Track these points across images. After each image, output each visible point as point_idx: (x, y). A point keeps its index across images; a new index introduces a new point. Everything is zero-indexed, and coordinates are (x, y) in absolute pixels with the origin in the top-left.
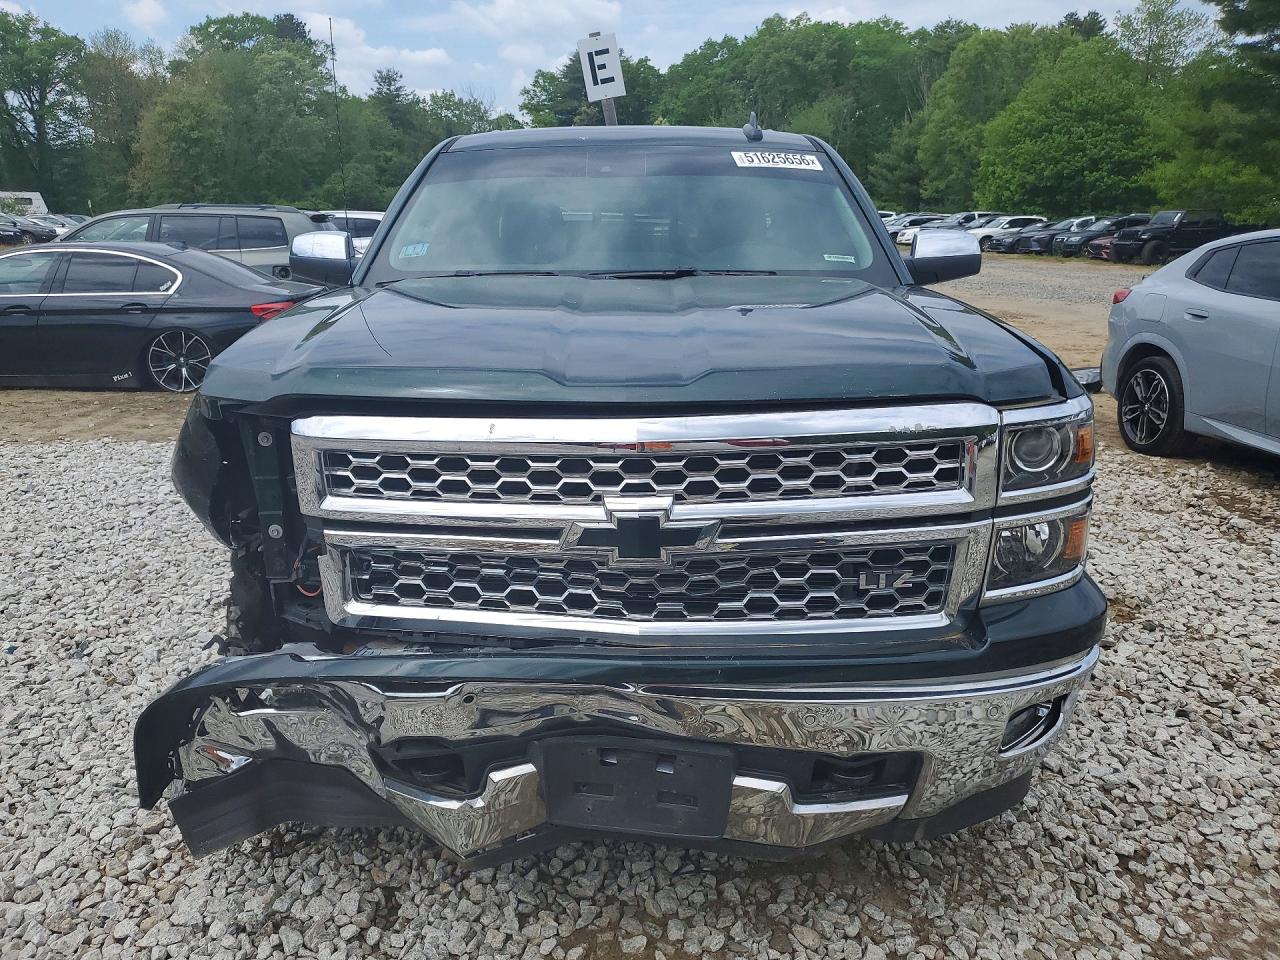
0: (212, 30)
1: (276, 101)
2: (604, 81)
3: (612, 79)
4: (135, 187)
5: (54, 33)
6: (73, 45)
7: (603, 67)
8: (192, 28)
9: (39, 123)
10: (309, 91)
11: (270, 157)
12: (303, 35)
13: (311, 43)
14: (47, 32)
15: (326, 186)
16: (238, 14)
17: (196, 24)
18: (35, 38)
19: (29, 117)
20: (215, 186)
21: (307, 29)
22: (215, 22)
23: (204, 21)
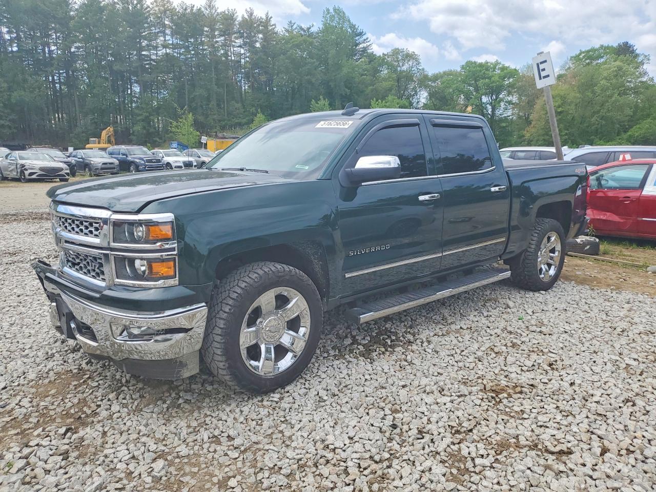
0: (581, 57)
1: (608, 89)
2: (545, 77)
3: (548, 76)
4: (527, 136)
5: (507, 68)
6: (513, 73)
7: (544, 70)
8: (572, 57)
9: (494, 109)
10: (630, 82)
11: (598, 119)
12: (633, 52)
13: (637, 56)
14: (503, 69)
15: (629, 133)
16: (597, 46)
17: (574, 55)
18: (498, 72)
19: (489, 107)
20: (566, 134)
21: (635, 48)
22: (584, 52)
23: (578, 52)
